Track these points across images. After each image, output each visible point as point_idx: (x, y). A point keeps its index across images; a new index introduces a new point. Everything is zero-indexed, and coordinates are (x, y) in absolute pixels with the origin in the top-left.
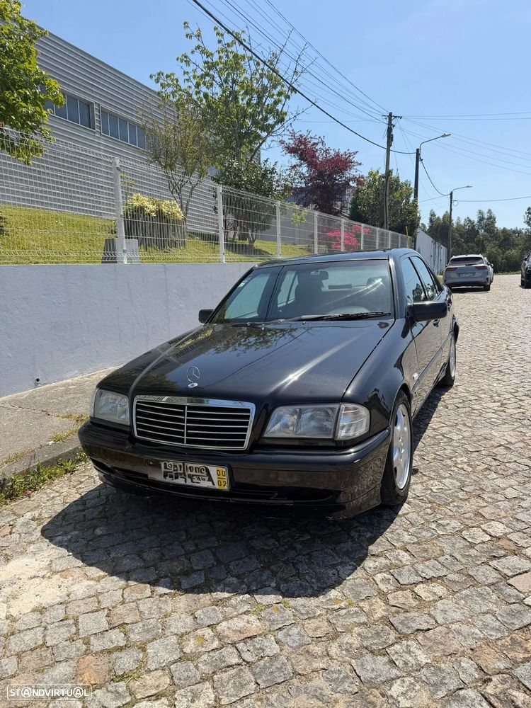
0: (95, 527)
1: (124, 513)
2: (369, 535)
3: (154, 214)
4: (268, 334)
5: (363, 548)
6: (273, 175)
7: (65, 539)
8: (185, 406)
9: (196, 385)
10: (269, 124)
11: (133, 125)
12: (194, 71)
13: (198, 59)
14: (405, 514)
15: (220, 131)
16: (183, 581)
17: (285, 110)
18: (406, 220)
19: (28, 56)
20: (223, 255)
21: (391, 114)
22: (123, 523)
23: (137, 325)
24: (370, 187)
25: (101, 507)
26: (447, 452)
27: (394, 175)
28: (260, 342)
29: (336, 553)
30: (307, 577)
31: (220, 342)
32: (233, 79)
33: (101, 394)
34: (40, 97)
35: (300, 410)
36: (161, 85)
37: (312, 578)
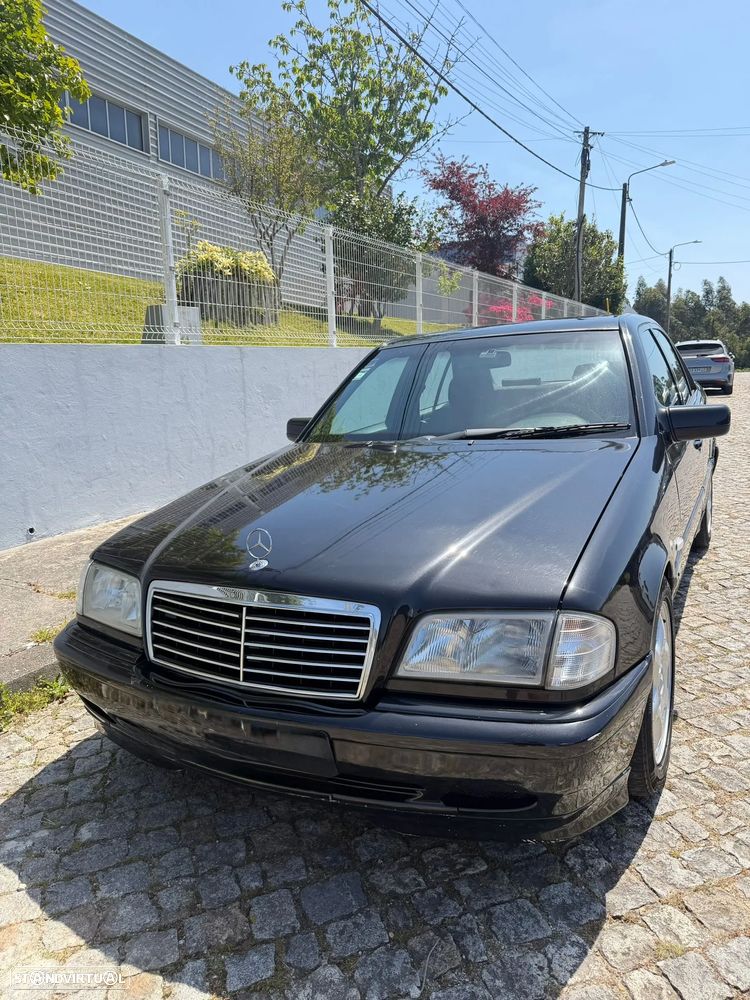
0: (80, 822)
1: (137, 793)
2: (603, 864)
3: (228, 272)
4: (403, 461)
5: (594, 897)
6: (411, 217)
7: (22, 847)
8: (241, 607)
9: (265, 564)
10: (406, 143)
11: (205, 148)
12: (295, 61)
13: (300, 42)
14: (667, 815)
15: (331, 153)
16: (231, 969)
17: (429, 120)
18: (606, 288)
19: (29, 16)
20: (334, 336)
21: (587, 130)
22: (132, 815)
23: (196, 443)
24: (552, 240)
25: (99, 777)
26: (725, 676)
27: (589, 222)
28: (390, 475)
29: (542, 910)
30: (486, 975)
31: (328, 471)
32: (352, 73)
33: (96, 571)
34: (50, 87)
35: (473, 622)
36: (246, 82)
37: (496, 976)
